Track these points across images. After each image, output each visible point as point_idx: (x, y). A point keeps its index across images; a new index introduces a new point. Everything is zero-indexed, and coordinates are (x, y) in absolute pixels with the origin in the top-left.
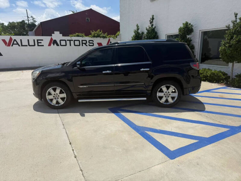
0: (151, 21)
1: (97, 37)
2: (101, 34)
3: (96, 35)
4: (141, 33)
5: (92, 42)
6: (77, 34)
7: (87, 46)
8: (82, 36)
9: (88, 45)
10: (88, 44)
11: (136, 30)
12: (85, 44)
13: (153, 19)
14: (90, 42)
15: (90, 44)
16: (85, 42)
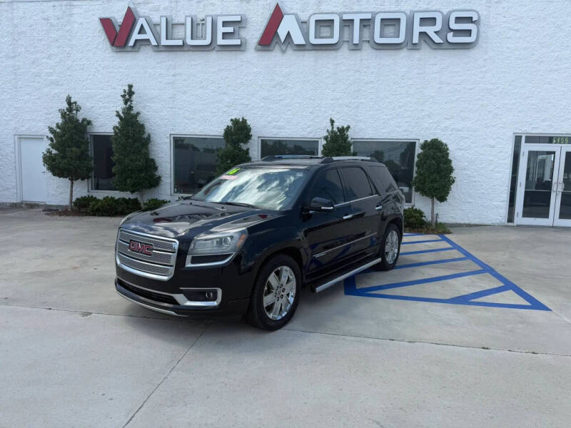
0: (127, 97)
11: (66, 110)
13: (131, 93)
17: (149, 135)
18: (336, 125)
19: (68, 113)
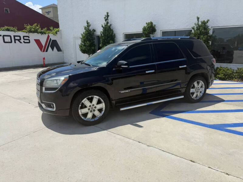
0: (106, 18)
1: (34, 32)
2: (38, 29)
3: (33, 30)
4: (92, 30)
5: (27, 38)
6: (6, 27)
7: (21, 43)
8: (14, 31)
9: (23, 42)
10: (22, 40)
11: (86, 26)
12: (19, 40)
13: (108, 16)
14: (25, 38)
15: (26, 41)
16: (18, 38)
17: (115, 34)
18: (200, 20)
19: (87, 27)
